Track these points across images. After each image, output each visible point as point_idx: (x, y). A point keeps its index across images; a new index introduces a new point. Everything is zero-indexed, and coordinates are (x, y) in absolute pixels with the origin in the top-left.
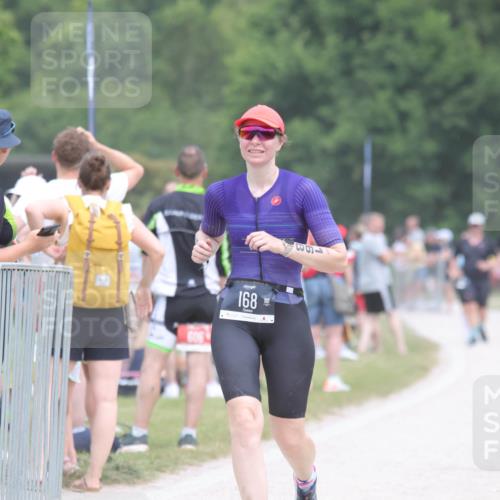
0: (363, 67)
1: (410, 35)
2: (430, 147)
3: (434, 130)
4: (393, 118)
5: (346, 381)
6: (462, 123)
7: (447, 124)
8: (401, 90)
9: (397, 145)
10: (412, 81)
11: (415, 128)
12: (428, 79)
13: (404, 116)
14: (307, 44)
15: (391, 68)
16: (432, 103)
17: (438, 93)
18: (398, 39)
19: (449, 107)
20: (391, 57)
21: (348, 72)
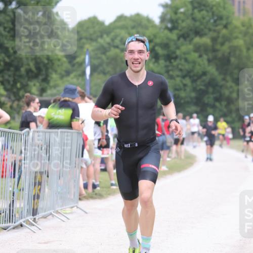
0: (172, 70)
1: (186, 60)
2: (193, 95)
3: (194, 90)
4: (181, 85)
5: (167, 167)
6: (203, 87)
7: (198, 88)
8: (184, 77)
9: (183, 94)
10: (187, 74)
11: (188, 89)
12: (192, 74)
13: (185, 85)
14: (154, 63)
15: (181, 70)
16: (194, 81)
17: (195, 78)
18: (183, 62)
19: (199, 83)
20: (180, 67)
21: (167, 72)
